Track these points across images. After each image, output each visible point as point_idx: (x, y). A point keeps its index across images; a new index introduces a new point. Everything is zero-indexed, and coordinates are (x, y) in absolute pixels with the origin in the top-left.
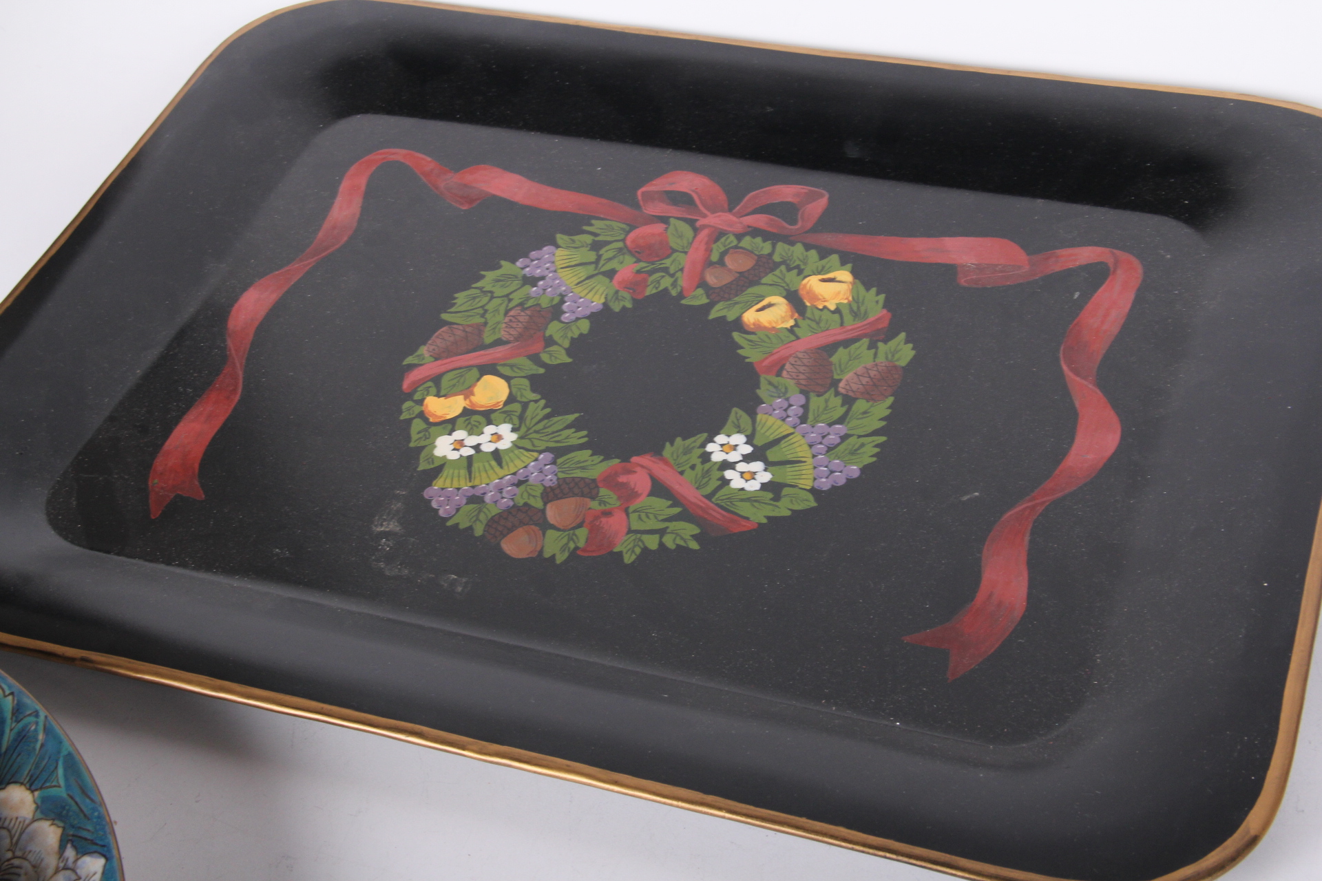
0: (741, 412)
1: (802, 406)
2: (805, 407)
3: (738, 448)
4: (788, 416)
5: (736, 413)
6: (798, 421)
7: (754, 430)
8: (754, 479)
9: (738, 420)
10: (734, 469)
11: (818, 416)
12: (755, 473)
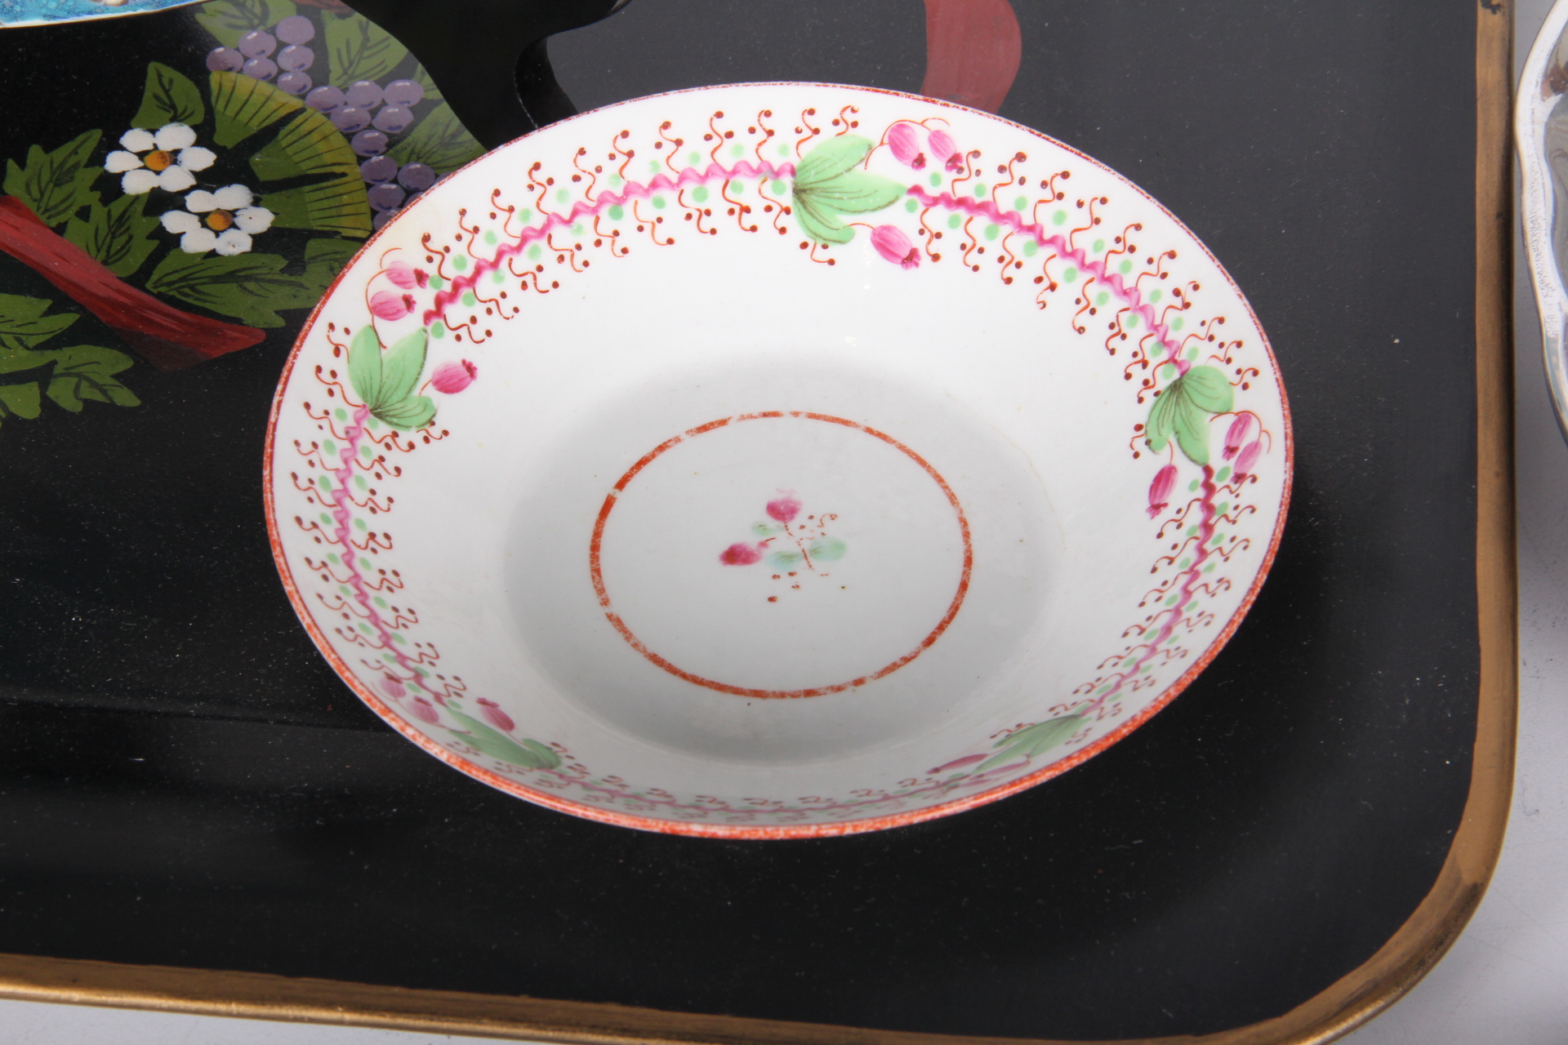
0: (168, 72)
1: (309, 44)
2: (317, 45)
3: (180, 157)
4: (281, 72)
5: (160, 76)
6: (308, 81)
7: (210, 111)
8: (234, 226)
9: (167, 92)
10: (183, 207)
11: (351, 64)
12: (233, 213)
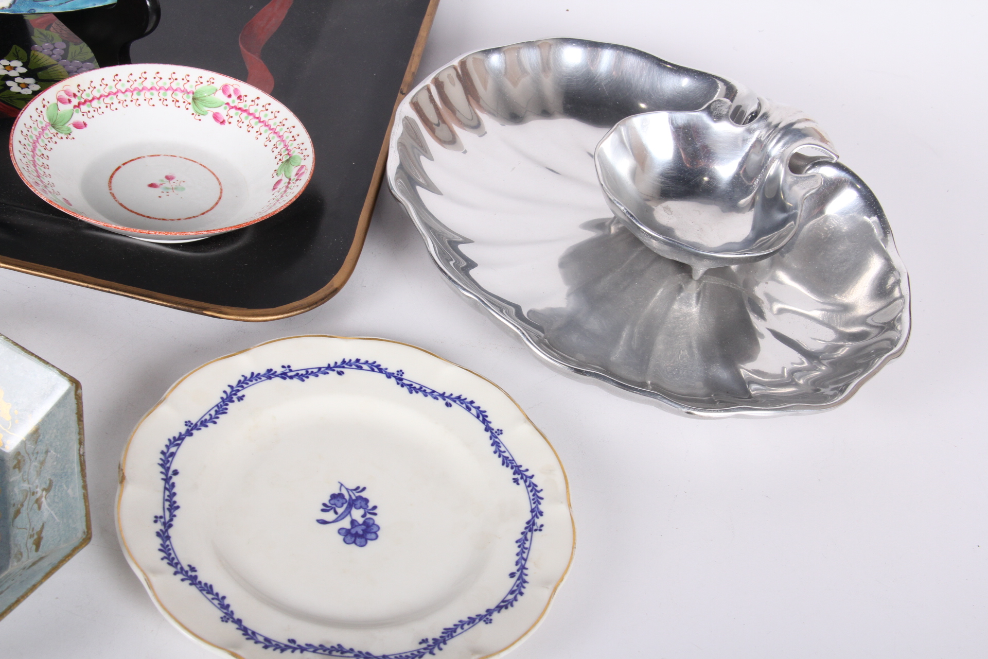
0: (19, 48)
1: (64, 49)
2: (66, 50)
3: (16, 69)
4: (53, 54)
5: (16, 49)
6: (61, 58)
7: (29, 59)
8: (28, 88)
9: (17, 53)
10: (14, 80)
11: (75, 56)
12: (28, 85)
